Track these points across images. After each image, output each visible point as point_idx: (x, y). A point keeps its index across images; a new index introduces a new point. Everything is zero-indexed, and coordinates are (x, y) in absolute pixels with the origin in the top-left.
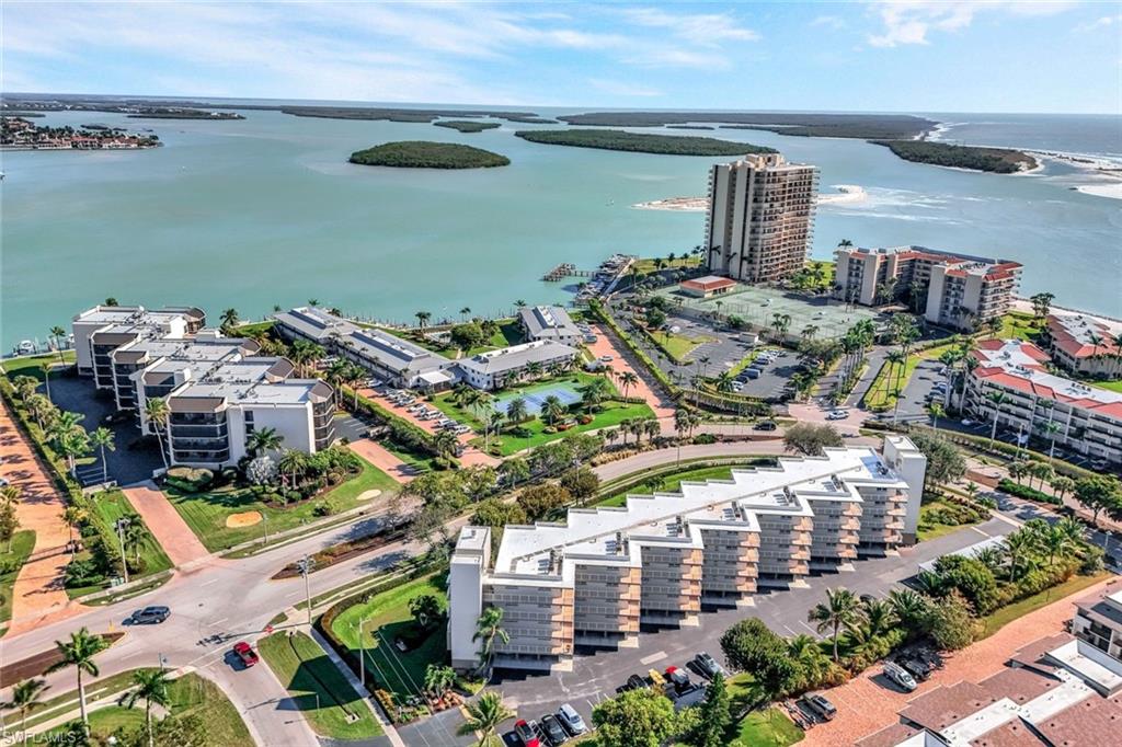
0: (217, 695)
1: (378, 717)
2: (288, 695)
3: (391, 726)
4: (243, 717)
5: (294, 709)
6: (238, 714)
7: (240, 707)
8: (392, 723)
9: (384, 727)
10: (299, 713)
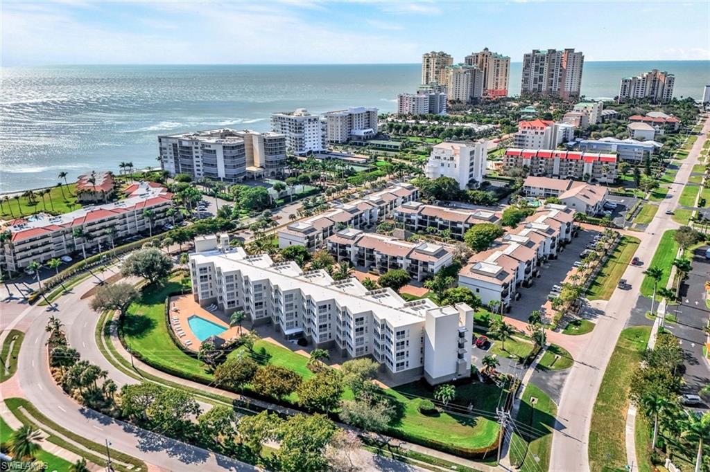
0: (594, 465)
1: (524, 390)
2: (554, 431)
3: (522, 383)
4: (587, 442)
5: (559, 422)
6: (589, 446)
7: (586, 447)
8: (520, 384)
9: (526, 385)
10: (557, 418)
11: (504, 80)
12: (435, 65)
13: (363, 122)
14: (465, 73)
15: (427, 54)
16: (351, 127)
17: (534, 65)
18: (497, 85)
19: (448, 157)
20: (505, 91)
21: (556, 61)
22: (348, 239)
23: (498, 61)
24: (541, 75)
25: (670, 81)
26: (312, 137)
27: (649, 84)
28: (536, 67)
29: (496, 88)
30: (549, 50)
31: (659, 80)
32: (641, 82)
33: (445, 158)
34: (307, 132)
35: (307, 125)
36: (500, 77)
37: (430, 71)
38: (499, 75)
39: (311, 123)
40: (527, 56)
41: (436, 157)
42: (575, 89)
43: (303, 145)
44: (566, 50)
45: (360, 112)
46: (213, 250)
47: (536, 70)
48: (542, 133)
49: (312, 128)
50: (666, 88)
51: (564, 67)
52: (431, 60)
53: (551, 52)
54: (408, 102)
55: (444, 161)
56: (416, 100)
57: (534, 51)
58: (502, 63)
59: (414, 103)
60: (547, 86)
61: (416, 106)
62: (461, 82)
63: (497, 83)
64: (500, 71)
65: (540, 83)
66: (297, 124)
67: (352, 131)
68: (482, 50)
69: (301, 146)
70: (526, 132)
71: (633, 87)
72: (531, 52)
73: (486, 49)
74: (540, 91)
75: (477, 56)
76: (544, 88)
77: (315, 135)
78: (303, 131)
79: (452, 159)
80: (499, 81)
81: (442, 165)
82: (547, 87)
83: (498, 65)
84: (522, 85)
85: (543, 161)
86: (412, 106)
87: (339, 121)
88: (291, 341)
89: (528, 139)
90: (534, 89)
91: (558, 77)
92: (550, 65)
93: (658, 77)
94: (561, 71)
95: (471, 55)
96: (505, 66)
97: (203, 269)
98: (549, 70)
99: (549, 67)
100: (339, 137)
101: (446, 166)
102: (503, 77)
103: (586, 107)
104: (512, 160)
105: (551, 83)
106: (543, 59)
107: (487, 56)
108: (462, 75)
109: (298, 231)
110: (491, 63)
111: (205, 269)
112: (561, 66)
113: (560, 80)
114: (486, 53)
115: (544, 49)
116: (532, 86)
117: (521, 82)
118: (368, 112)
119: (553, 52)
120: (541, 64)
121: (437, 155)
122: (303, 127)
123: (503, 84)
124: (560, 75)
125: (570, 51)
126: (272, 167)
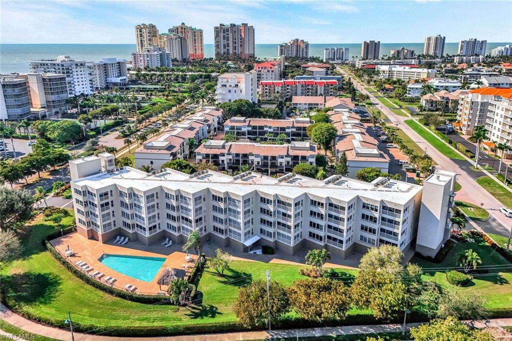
11: (200, 46)
12: (148, 34)
13: (116, 72)
14: (176, 39)
15: (139, 26)
16: (107, 76)
17: (222, 35)
18: (196, 50)
19: (233, 85)
20: (202, 55)
21: (236, 32)
22: (219, 149)
23: (195, 32)
24: (228, 42)
25: (307, 46)
26: (80, 81)
27: (295, 49)
28: (224, 36)
29: (196, 53)
30: (231, 24)
31: (300, 45)
32: (290, 47)
33: (230, 86)
34: (75, 77)
35: (74, 70)
36: (197, 45)
37: (143, 39)
38: (197, 43)
39: (79, 67)
40: (216, 28)
41: (223, 86)
42: (251, 52)
43: (73, 89)
44: (243, 24)
45: (113, 62)
46: (98, 173)
47: (224, 39)
48: (273, 71)
49: (79, 73)
50: (305, 50)
51: (243, 36)
52: (144, 30)
53: (233, 25)
54: (141, 58)
55: (230, 88)
56: (149, 56)
57: (221, 25)
58: (197, 34)
59: (148, 59)
60: (233, 50)
61: (150, 62)
62: (174, 46)
63: (195, 49)
64: (197, 40)
65: (228, 48)
66: (65, 68)
67: (108, 79)
68: (180, 25)
69: (70, 90)
70: (261, 71)
71: (286, 50)
72: (219, 26)
73: (183, 24)
74: (228, 54)
75: (177, 29)
76: (231, 52)
77: (84, 79)
78: (71, 75)
79: (237, 86)
80: (197, 47)
81: (230, 91)
82: (233, 52)
83: (195, 36)
84: (216, 50)
85: (289, 87)
86: (146, 61)
87: (97, 69)
88: (252, 252)
89: (263, 76)
90: (224, 52)
91: (240, 43)
92: (233, 35)
93: (299, 43)
94: (241, 39)
95: (172, 28)
96: (200, 36)
97: (104, 195)
98: (233, 39)
99: (233, 36)
100: (99, 84)
101: (233, 91)
102: (200, 45)
103: (275, 59)
104: (266, 89)
105: (235, 48)
106: (228, 30)
107: (185, 29)
108: (174, 41)
109: (160, 148)
110: (190, 34)
111: (106, 194)
112: (241, 36)
113: (241, 46)
114: (183, 26)
115: (227, 23)
116: (222, 51)
117: (214, 48)
118: (119, 63)
119: (233, 26)
120: (227, 35)
121: (223, 84)
122: (71, 71)
123: (200, 49)
124: (241, 42)
125: (245, 25)
126: (54, 107)
